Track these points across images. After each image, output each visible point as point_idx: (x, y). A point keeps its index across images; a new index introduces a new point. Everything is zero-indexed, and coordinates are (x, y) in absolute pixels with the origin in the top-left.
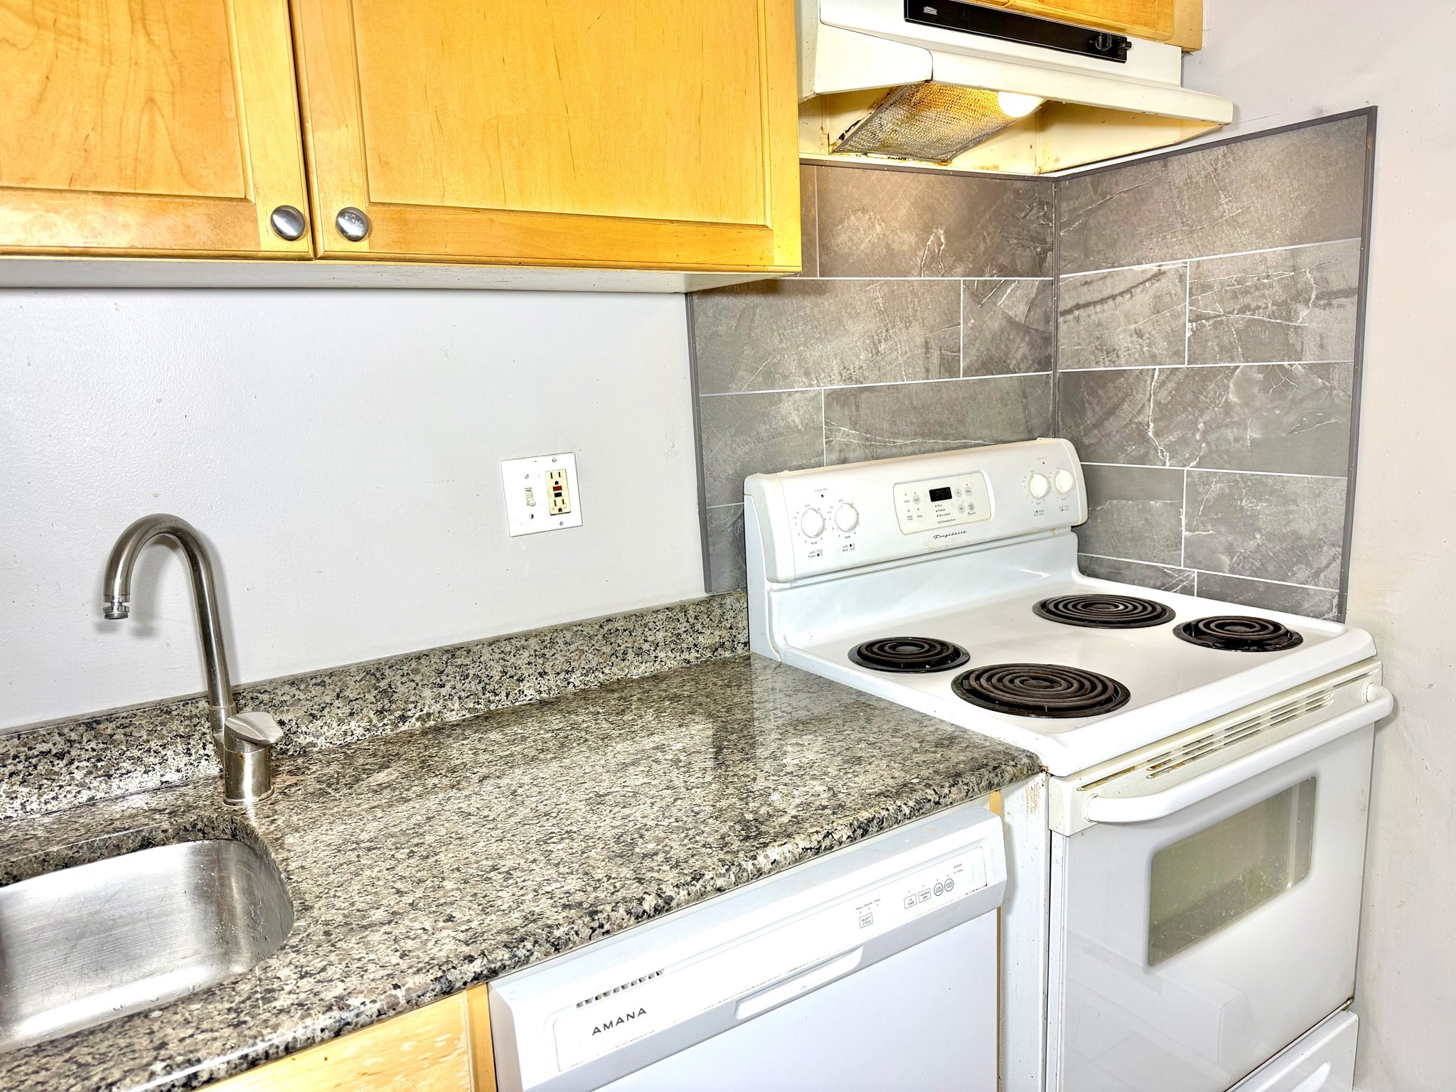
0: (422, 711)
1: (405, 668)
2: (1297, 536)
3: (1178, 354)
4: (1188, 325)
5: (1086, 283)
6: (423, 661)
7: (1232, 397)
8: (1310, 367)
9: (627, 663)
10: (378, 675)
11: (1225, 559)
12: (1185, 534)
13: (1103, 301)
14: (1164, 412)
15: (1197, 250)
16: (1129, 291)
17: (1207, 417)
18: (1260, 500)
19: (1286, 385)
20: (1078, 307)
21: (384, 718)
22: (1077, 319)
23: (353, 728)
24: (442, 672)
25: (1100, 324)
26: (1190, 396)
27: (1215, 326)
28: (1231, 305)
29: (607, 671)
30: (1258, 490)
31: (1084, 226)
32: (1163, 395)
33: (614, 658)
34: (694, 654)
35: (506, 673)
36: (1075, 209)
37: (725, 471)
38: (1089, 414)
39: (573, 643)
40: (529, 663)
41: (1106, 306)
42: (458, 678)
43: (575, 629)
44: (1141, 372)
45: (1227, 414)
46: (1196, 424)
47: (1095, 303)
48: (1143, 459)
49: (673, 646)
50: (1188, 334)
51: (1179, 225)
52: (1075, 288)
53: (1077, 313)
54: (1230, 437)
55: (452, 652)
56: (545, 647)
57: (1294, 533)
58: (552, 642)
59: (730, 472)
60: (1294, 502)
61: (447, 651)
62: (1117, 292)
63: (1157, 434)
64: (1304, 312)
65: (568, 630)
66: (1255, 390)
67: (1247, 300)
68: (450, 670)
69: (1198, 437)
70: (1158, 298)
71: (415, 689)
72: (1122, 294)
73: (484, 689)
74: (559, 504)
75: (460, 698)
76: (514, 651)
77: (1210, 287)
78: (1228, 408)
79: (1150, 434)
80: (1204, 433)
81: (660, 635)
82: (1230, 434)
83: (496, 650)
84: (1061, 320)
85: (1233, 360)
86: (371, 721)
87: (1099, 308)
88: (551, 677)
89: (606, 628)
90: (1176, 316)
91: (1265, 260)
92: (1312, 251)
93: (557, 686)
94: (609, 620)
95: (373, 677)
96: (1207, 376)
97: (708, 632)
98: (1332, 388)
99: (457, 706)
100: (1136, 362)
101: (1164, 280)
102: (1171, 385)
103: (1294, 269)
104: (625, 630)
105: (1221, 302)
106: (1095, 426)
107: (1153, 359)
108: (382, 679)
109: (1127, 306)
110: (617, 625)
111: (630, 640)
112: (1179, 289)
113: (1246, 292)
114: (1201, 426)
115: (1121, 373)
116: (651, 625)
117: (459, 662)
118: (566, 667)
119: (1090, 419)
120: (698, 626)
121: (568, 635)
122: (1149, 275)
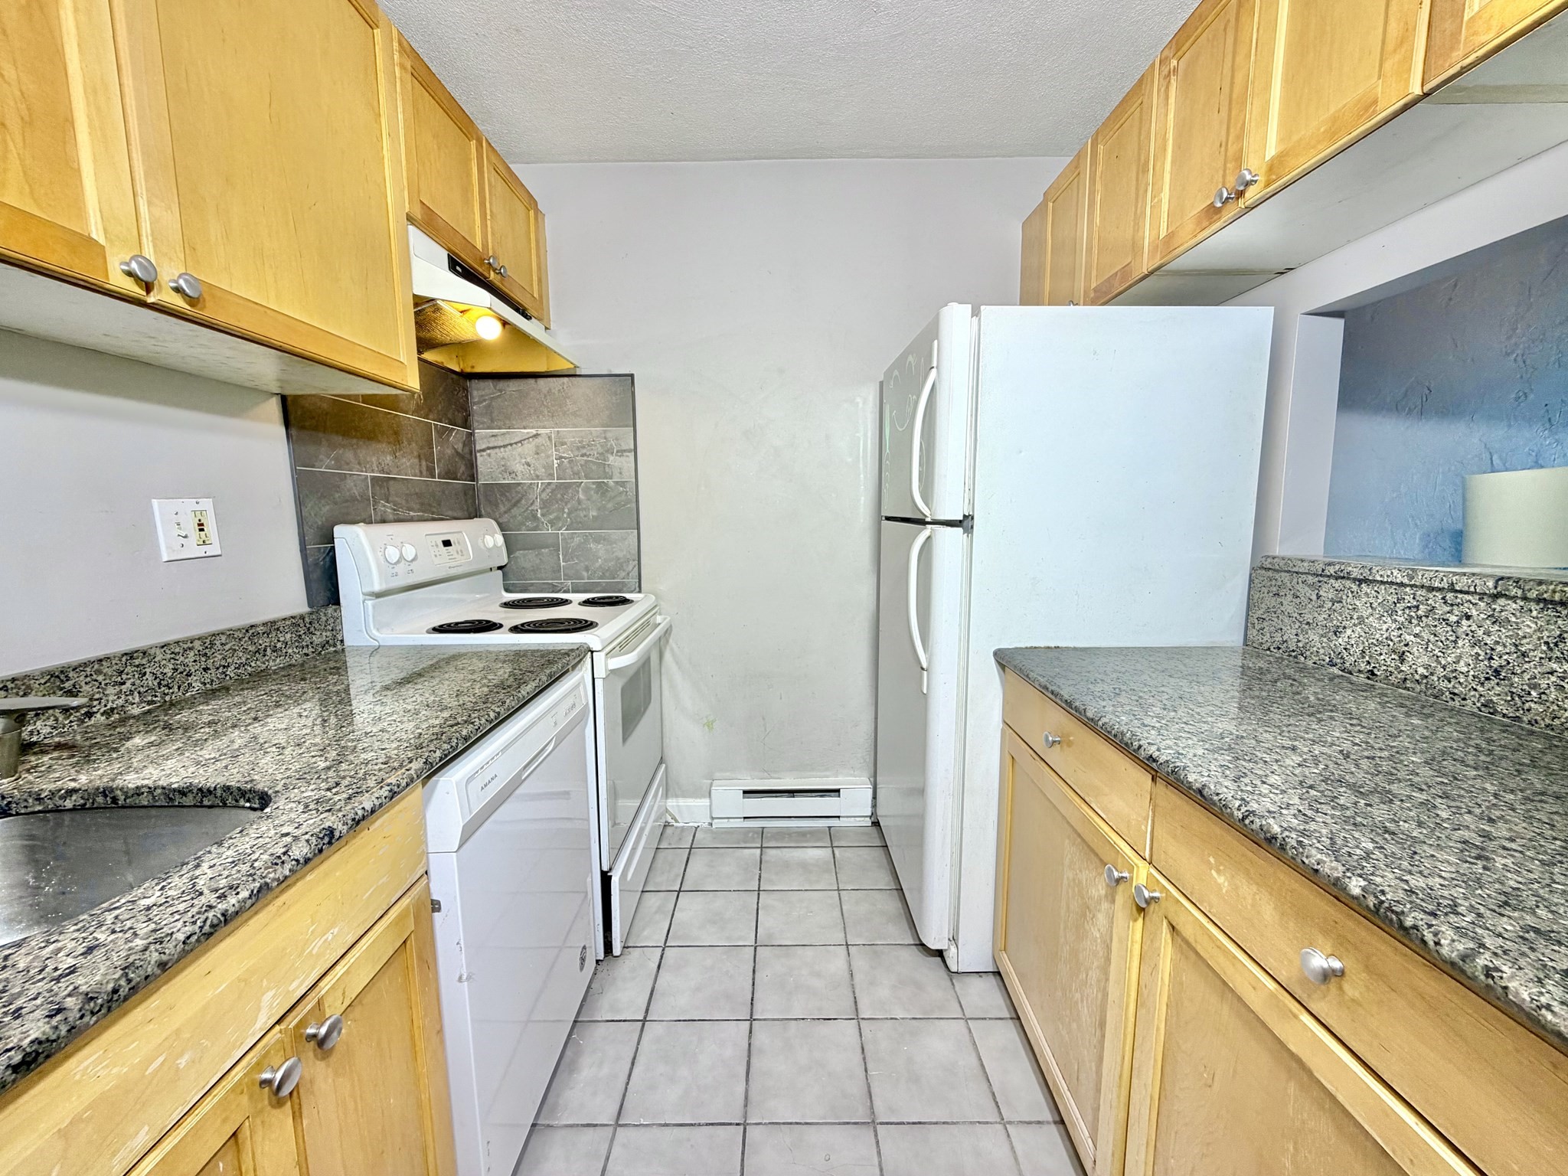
0: (106, 706)
1: (88, 669)
2: (618, 559)
3: (551, 476)
4: (555, 461)
5: (493, 436)
6: (104, 663)
7: (581, 496)
8: (617, 483)
9: (267, 658)
10: (62, 677)
11: (585, 574)
12: (562, 564)
13: (505, 446)
14: (545, 504)
15: (557, 425)
16: (520, 442)
17: (569, 506)
18: (599, 543)
19: (607, 491)
20: (489, 448)
21: (70, 715)
22: (489, 455)
23: (39, 728)
24: (122, 672)
25: (503, 458)
26: (559, 496)
27: (569, 462)
28: (576, 453)
29: (253, 664)
30: (598, 540)
31: (489, 406)
32: (544, 496)
33: (257, 655)
34: (311, 650)
35: (177, 670)
36: (482, 396)
37: (316, 522)
38: (501, 506)
39: (227, 644)
40: (195, 661)
41: (507, 449)
42: (136, 676)
43: (228, 633)
44: (531, 484)
45: (579, 504)
46: (563, 509)
47: (500, 447)
48: (536, 528)
49: (297, 644)
50: (556, 465)
51: (546, 412)
52: (486, 437)
53: (488, 451)
54: (582, 515)
55: (130, 655)
56: (207, 648)
57: (616, 557)
58: (212, 644)
59: (320, 523)
60: (615, 543)
61: (126, 654)
62: (512, 442)
63: (542, 515)
64: (611, 458)
65: (222, 634)
66: (592, 492)
67: (584, 451)
68: (129, 669)
69: (565, 515)
70: (537, 447)
71: (98, 688)
72: (516, 443)
73: (159, 684)
74: (204, 538)
75: (139, 693)
76: (181, 651)
77: (565, 444)
78: (579, 502)
79: (539, 515)
80: (569, 514)
81: (288, 636)
82: (582, 514)
83: (167, 651)
84: (478, 454)
85: (580, 479)
86: (56, 720)
87: (502, 449)
88: (212, 671)
89: (251, 632)
90: (548, 457)
91: (591, 433)
92: (613, 432)
93: (218, 678)
94: (252, 626)
95: (57, 680)
96: (567, 486)
97: (318, 633)
98: (627, 492)
99: (137, 699)
100: (528, 479)
101: (540, 438)
102: (548, 491)
103: (605, 438)
104: (264, 633)
105: (572, 451)
106: (505, 512)
107: (538, 477)
108: (67, 680)
109: (520, 450)
110: (258, 629)
111: (268, 640)
112: (548, 443)
113: (584, 447)
114: (566, 510)
115: (519, 484)
116: (281, 629)
117: (137, 662)
118: (223, 663)
119: (502, 509)
120: (312, 629)
121: (223, 638)
122: (531, 435)
